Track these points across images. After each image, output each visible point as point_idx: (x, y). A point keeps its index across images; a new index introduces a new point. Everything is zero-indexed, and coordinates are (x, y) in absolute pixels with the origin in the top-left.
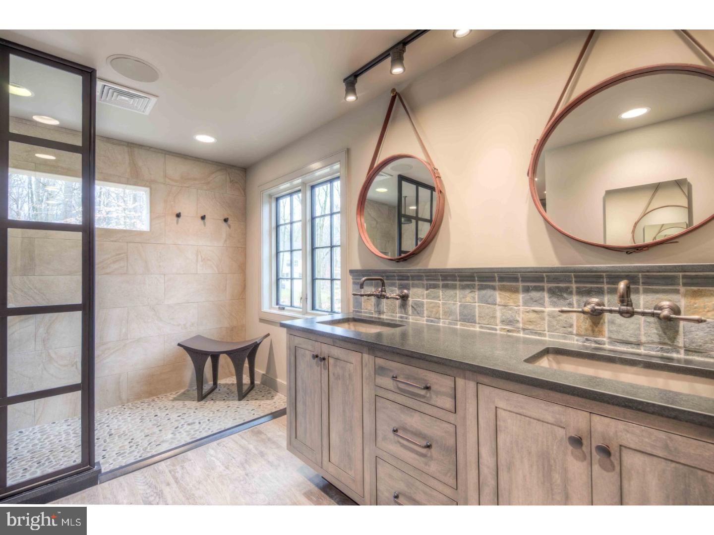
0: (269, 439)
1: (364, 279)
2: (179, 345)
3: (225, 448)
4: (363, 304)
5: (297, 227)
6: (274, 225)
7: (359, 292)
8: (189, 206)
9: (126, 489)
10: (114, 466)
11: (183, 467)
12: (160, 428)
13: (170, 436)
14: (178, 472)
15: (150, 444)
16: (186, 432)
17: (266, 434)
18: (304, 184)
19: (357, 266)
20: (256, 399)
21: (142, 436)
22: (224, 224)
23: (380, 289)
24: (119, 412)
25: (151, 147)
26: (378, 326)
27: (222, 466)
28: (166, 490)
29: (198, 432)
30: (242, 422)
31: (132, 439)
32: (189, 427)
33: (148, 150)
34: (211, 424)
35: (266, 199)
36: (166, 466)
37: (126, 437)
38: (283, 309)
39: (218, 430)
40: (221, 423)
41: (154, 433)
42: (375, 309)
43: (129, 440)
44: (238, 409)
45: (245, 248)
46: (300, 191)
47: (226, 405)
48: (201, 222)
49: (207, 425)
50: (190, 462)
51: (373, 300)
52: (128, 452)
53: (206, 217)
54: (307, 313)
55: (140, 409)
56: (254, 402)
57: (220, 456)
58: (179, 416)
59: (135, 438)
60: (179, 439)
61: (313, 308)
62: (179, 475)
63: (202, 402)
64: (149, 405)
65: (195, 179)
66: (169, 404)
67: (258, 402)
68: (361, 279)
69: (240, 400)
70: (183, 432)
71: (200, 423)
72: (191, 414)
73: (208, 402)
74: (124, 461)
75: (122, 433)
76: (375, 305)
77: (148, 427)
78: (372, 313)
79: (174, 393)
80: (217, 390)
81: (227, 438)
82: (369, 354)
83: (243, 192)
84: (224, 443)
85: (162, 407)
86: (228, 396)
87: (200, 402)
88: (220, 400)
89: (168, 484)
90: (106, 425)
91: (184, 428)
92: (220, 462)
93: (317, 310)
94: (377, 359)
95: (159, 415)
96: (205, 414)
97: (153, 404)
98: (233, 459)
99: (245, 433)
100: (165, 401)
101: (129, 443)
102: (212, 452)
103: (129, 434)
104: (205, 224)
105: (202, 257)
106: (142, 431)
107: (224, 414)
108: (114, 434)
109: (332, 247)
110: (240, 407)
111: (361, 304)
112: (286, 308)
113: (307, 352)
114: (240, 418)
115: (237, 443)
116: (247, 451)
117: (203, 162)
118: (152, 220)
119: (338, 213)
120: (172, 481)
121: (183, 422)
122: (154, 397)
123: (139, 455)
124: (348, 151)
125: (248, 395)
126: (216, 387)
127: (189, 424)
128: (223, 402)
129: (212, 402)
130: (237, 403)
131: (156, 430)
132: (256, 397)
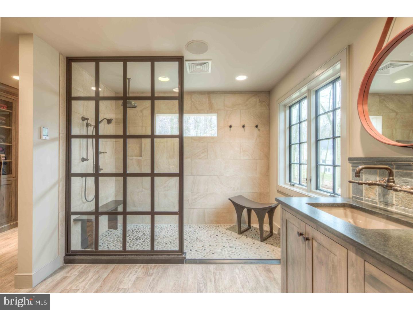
0: (274, 279)
1: (361, 167)
2: (229, 199)
3: (245, 272)
4: (364, 191)
5: (304, 125)
6: (288, 125)
7: (357, 180)
8: (236, 121)
9: (193, 273)
10: (193, 257)
11: (220, 274)
12: (217, 244)
13: (220, 250)
14: (217, 275)
15: (210, 251)
16: (228, 251)
17: (273, 274)
18: (309, 91)
19: (359, 153)
20: (272, 245)
21: (208, 245)
22: (256, 129)
23: (386, 179)
24: (203, 228)
25: (218, 92)
26: (382, 219)
27: (240, 284)
28: (209, 284)
29: (233, 254)
30: (260, 258)
31: (204, 245)
32: (230, 249)
33: (216, 94)
34: (241, 252)
35: (282, 108)
36: (213, 268)
37: (202, 243)
38: (294, 185)
39: (244, 257)
40: (247, 253)
41: (213, 246)
42: (379, 199)
43: (203, 245)
44: (259, 248)
45: (269, 143)
46: (306, 97)
47: (253, 242)
48: (243, 129)
49: (239, 251)
50: (224, 272)
51: (378, 189)
52: (200, 251)
53: (245, 126)
54: (311, 191)
55: (212, 229)
56: (270, 246)
57: (241, 276)
58: (227, 240)
59: (205, 245)
60: (223, 254)
61: (317, 188)
62: (217, 277)
63: (241, 235)
64: (216, 228)
65: (239, 104)
66: (225, 231)
67: (273, 247)
68: (357, 167)
69: (261, 241)
70: (226, 251)
71: (236, 248)
72: (233, 241)
73: (244, 236)
74: (197, 256)
75: (201, 240)
76: (379, 194)
77: (212, 241)
78: (376, 202)
79: (228, 225)
80: (250, 230)
81: (248, 265)
82: (356, 254)
83: (267, 107)
84: (246, 268)
85: (221, 231)
86: (255, 236)
87: (239, 235)
88: (250, 237)
89: (211, 281)
90: (197, 233)
91: (228, 248)
92: (240, 280)
93: (320, 190)
94: (366, 263)
95: (218, 236)
96: (240, 244)
97: (218, 228)
98: (248, 282)
99: (260, 266)
100: (223, 229)
101: (202, 247)
102: (237, 271)
103: (204, 242)
104: (244, 130)
105: (243, 149)
106: (209, 242)
107: (250, 248)
108: (198, 239)
109: (334, 138)
110: (261, 246)
111: (362, 191)
112: (296, 185)
113: (295, 227)
114: (259, 254)
115: (253, 272)
116: (258, 282)
117: (244, 93)
118: (218, 130)
119: (339, 108)
120: (213, 280)
121: (228, 244)
122: (219, 225)
123: (204, 256)
124: (350, 48)
125: (267, 240)
126: (250, 228)
127: (230, 247)
128: (251, 239)
129: (245, 237)
130: (259, 242)
131: (215, 244)
132: (272, 243)
